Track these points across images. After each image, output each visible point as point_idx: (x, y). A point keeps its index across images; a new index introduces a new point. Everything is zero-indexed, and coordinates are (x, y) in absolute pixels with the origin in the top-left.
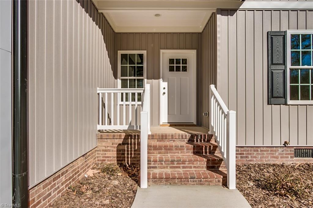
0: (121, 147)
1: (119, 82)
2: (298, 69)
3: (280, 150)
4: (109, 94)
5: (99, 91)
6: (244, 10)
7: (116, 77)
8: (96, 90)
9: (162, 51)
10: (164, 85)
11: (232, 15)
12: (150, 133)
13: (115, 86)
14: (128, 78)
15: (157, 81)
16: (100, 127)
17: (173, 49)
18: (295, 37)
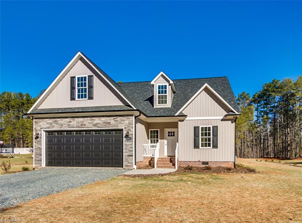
0: (150, 161)
1: (150, 141)
2: (203, 138)
3: (198, 162)
4: (147, 146)
5: (144, 145)
6: (187, 120)
7: (148, 139)
8: (143, 145)
9: (165, 129)
10: (166, 141)
11: (183, 122)
12: (159, 157)
13: (148, 143)
14: (153, 139)
15: (163, 140)
16: (144, 155)
17: (169, 128)
18: (202, 128)
